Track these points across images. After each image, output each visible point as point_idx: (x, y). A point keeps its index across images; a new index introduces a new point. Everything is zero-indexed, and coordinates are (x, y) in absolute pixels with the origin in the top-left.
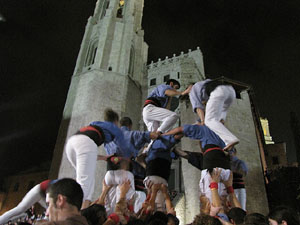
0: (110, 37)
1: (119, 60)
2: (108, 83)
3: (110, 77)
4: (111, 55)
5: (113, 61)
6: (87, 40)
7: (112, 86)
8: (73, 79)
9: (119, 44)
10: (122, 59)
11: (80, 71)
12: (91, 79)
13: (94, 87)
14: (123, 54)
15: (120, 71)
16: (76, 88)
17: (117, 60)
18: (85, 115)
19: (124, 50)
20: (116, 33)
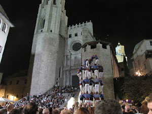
0: (51, 15)
1: (55, 27)
2: (50, 38)
3: (51, 35)
4: (51, 24)
5: (52, 27)
6: (40, 16)
7: (52, 39)
8: (35, 36)
9: (55, 19)
10: (56, 26)
11: (37, 32)
12: (43, 36)
13: (45, 40)
14: (57, 24)
15: (56, 32)
16: (36, 40)
17: (54, 26)
18: (41, 53)
19: (57, 22)
20: (53, 13)
